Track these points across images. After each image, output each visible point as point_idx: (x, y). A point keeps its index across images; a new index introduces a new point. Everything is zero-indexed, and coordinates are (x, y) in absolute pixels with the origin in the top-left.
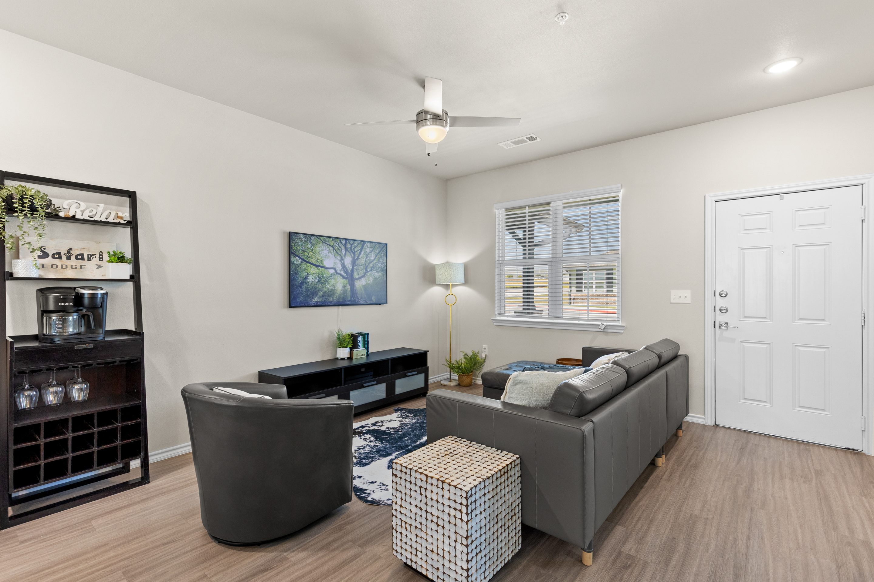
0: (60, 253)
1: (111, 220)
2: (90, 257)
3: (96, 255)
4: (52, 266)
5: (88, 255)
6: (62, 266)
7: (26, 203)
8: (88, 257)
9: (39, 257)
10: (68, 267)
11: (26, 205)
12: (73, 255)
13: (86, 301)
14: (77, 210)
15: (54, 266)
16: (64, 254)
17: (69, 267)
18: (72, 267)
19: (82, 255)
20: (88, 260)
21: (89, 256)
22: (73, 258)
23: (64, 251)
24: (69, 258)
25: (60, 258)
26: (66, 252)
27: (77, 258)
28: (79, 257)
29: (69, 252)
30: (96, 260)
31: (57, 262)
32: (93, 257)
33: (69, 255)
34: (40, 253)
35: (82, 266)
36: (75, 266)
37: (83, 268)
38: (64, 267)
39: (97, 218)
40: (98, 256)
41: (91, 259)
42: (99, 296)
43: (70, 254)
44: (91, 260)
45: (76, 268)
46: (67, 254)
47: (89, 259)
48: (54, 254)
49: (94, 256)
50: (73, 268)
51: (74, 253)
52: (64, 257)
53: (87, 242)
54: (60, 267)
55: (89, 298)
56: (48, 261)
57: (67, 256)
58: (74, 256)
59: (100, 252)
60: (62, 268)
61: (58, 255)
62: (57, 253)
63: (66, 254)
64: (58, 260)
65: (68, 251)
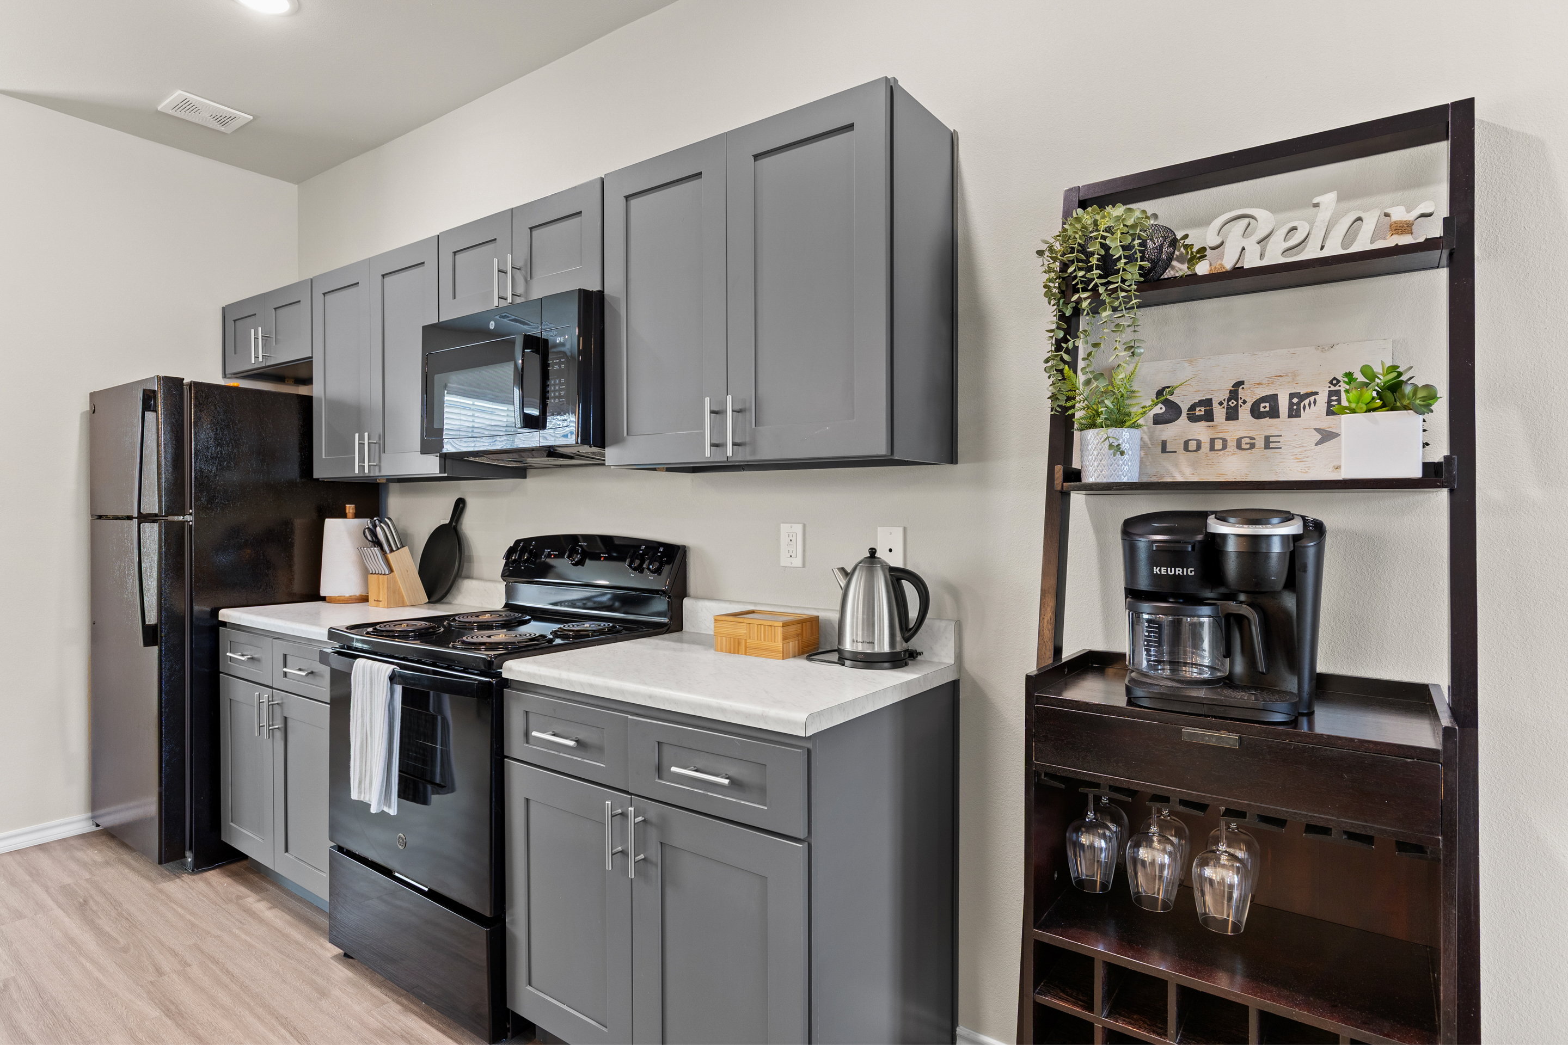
0: (1208, 403)
1: (1362, 244)
2: (1298, 404)
3: (1316, 393)
4: (1186, 444)
5: (1292, 396)
6: (1212, 441)
7: (1092, 254)
8: (1291, 404)
9: (1158, 420)
10: (1229, 444)
11: (1094, 261)
12: (1245, 402)
13: (1232, 566)
14: (1245, 243)
15: (1193, 445)
16: (1221, 404)
17: (1232, 444)
18: (1239, 446)
19: (1272, 399)
20: (1290, 416)
21: (1295, 400)
22: (1244, 412)
23: (1220, 394)
24: (1232, 415)
25: (1209, 417)
26: (1227, 396)
27: (1256, 413)
28: (1262, 409)
29: (1234, 394)
30: (1315, 414)
31: (1201, 431)
32: (1306, 402)
33: (1233, 403)
34: (1159, 409)
35: (1272, 439)
36: (1248, 440)
37: (1272, 445)
38: (1218, 445)
39: (1311, 252)
40: (1322, 398)
41: (1298, 410)
42: (1276, 547)
43: (1237, 401)
44: (1298, 415)
45: (1252, 446)
46: (1229, 400)
47: (1294, 413)
48: (1192, 408)
49: (1312, 399)
50: (1244, 446)
51: (1249, 395)
52: (1219, 413)
53: (1292, 350)
54: (1208, 445)
55: (1240, 554)
56: (1181, 429)
57: (1229, 408)
58: (1249, 405)
59: (1331, 382)
60: (1212, 448)
61: (1203, 409)
62: (1201, 403)
63: (1225, 403)
64: (1203, 423)
65: (1231, 392)
